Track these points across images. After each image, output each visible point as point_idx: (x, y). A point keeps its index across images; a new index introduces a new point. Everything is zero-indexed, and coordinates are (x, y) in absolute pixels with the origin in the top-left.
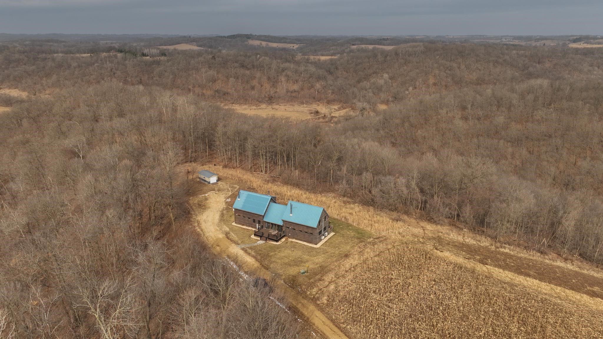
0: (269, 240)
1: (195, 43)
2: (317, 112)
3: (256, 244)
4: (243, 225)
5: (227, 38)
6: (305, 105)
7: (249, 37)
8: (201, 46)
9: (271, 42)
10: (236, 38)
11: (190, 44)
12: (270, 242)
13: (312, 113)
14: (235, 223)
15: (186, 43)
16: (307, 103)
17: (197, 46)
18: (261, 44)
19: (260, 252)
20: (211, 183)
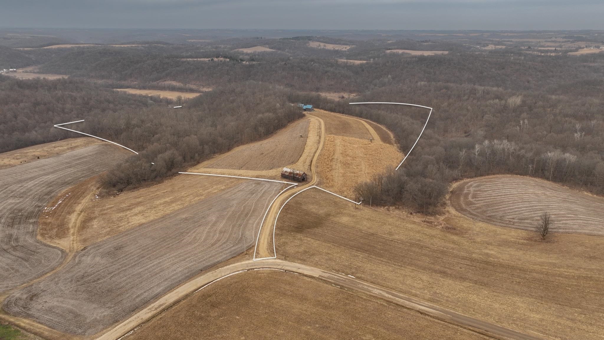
1: (267, 46)
2: (343, 97)
5: (293, 40)
6: (337, 93)
7: (310, 39)
8: (272, 48)
9: (328, 43)
10: (299, 40)
11: (264, 47)
13: (340, 98)
15: (261, 45)
16: (338, 92)
17: (269, 48)
18: (320, 45)
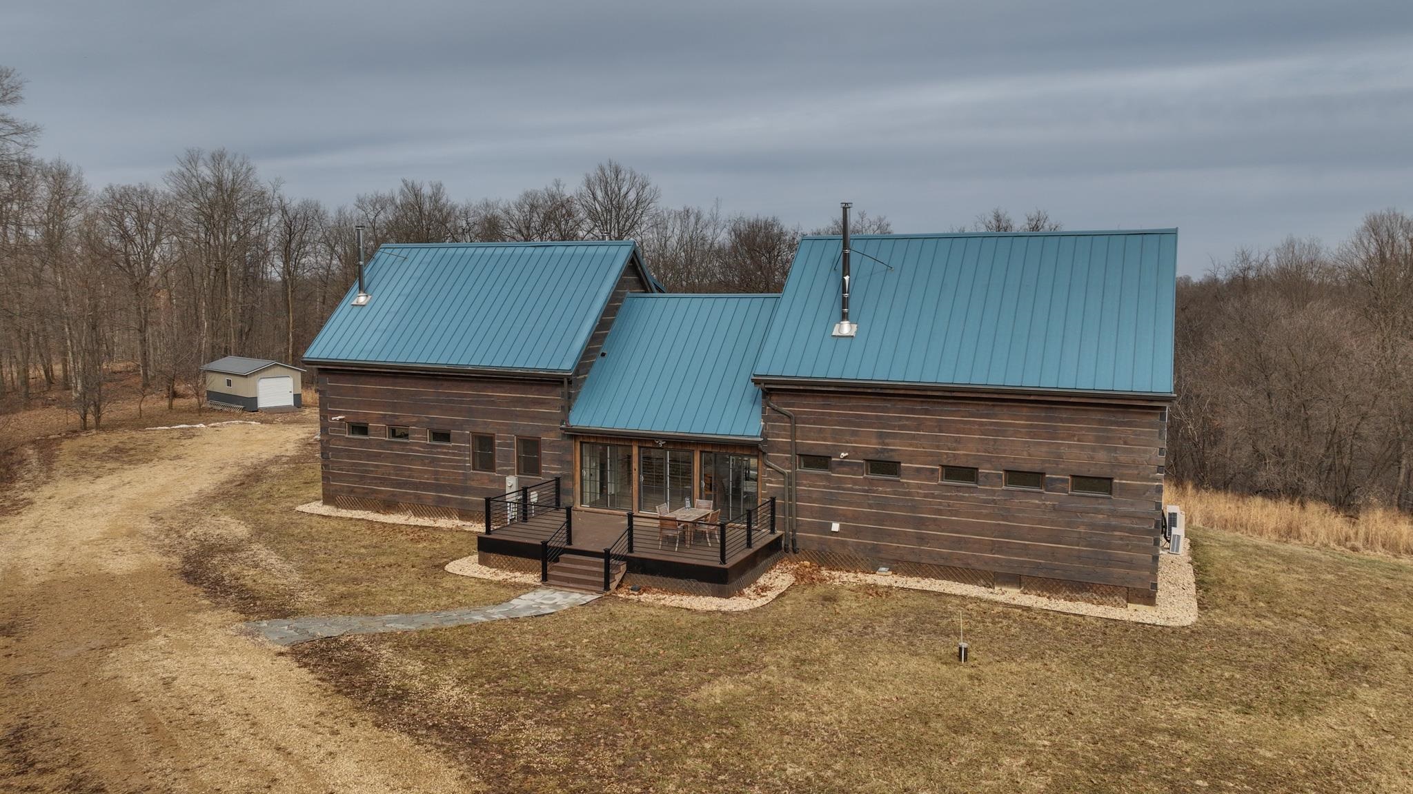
0: (642, 579)
3: (497, 613)
4: (390, 506)
12: (646, 597)
14: (328, 499)
19: (552, 681)
20: (262, 404)
